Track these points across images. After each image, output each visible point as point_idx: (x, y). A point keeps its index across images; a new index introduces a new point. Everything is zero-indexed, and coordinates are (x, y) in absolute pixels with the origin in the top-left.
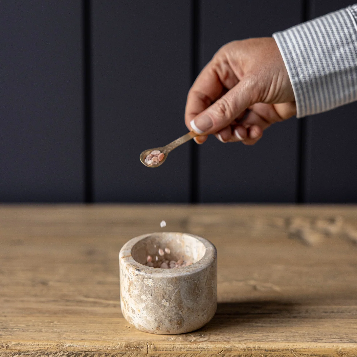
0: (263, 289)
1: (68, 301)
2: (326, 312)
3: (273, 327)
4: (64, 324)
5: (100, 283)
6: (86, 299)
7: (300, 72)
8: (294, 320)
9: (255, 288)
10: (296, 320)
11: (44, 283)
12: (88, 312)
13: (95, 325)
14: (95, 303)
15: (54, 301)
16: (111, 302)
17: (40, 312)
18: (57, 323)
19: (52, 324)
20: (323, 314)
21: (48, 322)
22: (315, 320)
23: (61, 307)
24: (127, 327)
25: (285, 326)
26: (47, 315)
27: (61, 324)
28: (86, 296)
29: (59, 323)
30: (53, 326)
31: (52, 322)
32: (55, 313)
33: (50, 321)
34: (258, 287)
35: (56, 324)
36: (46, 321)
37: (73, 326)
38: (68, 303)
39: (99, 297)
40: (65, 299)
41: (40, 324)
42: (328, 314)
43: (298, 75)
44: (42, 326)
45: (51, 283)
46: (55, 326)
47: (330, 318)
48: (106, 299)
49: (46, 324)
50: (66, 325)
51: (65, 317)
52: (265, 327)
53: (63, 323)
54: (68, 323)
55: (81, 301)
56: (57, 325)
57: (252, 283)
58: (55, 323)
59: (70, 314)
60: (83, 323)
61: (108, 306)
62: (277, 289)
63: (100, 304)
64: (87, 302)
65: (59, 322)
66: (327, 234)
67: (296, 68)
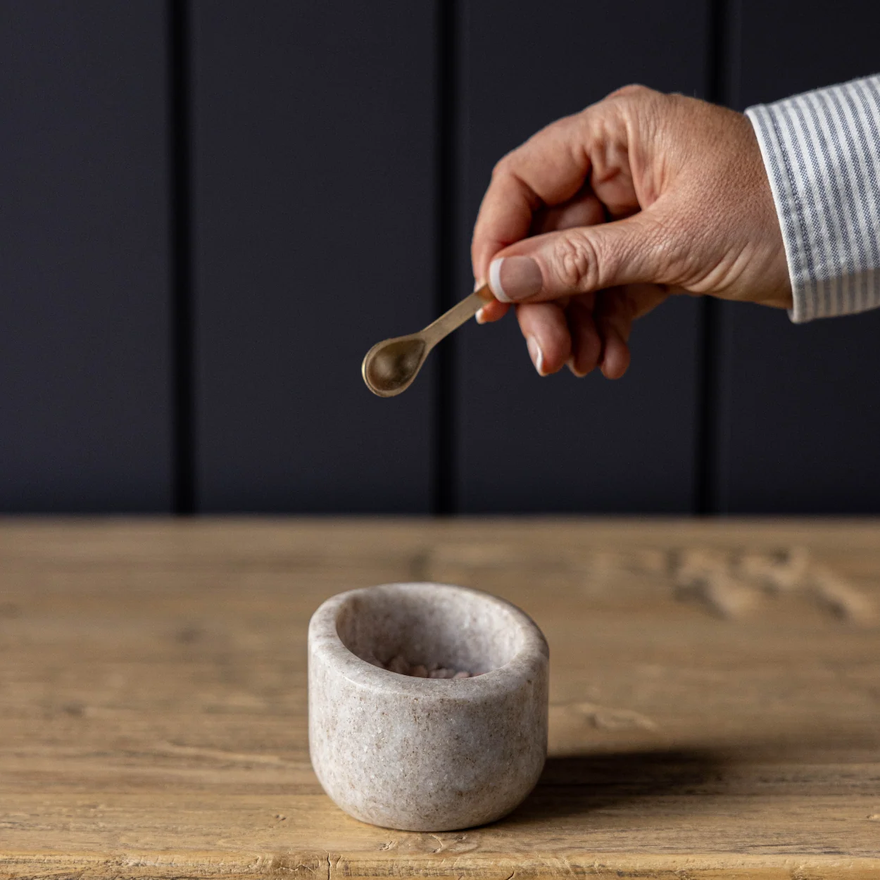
0: (612, 725)
1: (132, 754)
2: (766, 781)
3: (636, 816)
4: (124, 812)
5: (212, 710)
6: (178, 750)
7: (816, 259)
8: (687, 798)
9: (592, 721)
10: (691, 798)
11: (74, 711)
12: (181, 783)
13: (200, 812)
14: (198, 759)
15: (98, 754)
16: (240, 757)
17: (66, 781)
18: (105, 809)
19: (92, 810)
20: (759, 784)
21: (83, 806)
22: (740, 799)
23: (115, 769)
24: (278, 817)
25: (667, 815)
26: (81, 788)
27: (114, 811)
28: (179, 743)
29: (111, 809)
30: (95, 816)
31: (94, 807)
32: (101, 784)
33: (87, 802)
34: (601, 720)
35: (102, 812)
36: (80, 803)
37: (147, 816)
38: (133, 760)
39: (211, 746)
40: (126, 749)
41: (64, 810)
42: (771, 784)
43: (810, 264)
44: (69, 816)
45: (91, 712)
46: (101, 815)
47: (777, 794)
48: (226, 749)
49: (79, 811)
50: (129, 812)
51: (126, 794)
52: (617, 816)
53: (121, 809)
54: (133, 809)
55: (164, 756)
56: (106, 814)
57: (587, 708)
58: (102, 807)
59: (138, 785)
60: (168, 807)
61: (231, 765)
62: (647, 723)
63: (214, 763)
64: (180, 757)
65: (110, 805)
66: (769, 590)
67: (807, 248)
